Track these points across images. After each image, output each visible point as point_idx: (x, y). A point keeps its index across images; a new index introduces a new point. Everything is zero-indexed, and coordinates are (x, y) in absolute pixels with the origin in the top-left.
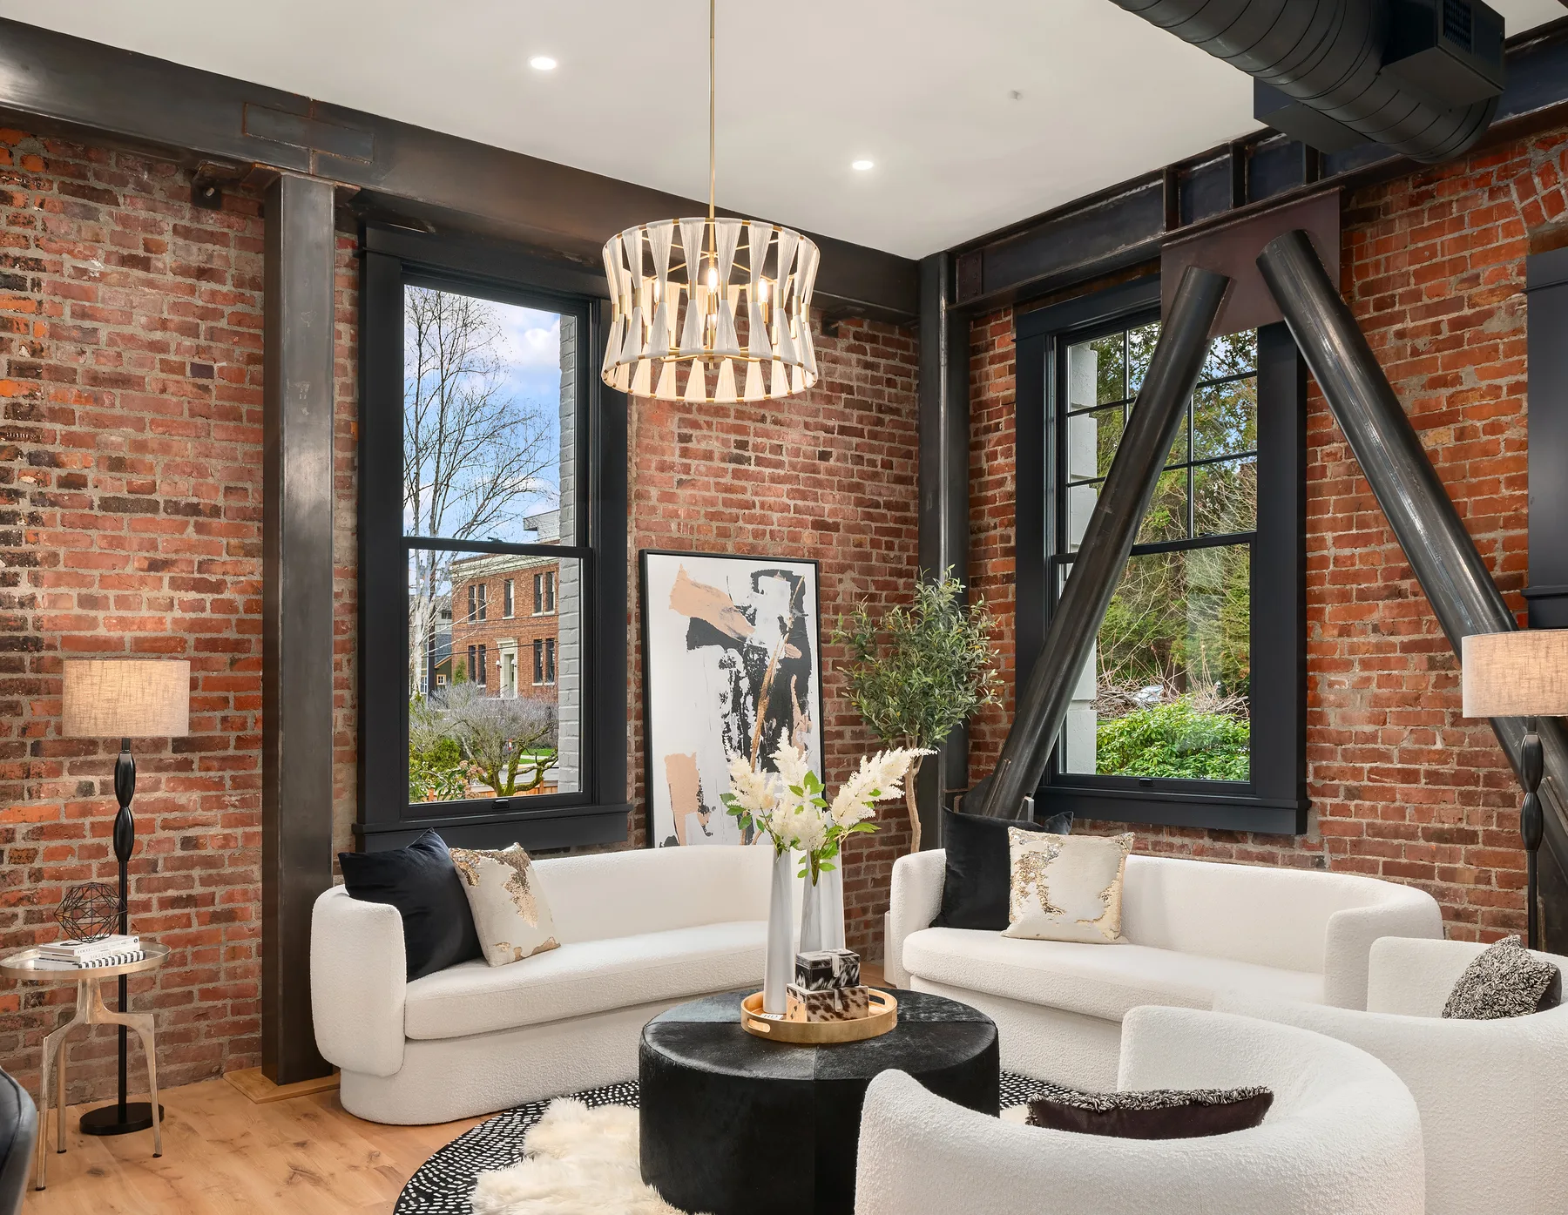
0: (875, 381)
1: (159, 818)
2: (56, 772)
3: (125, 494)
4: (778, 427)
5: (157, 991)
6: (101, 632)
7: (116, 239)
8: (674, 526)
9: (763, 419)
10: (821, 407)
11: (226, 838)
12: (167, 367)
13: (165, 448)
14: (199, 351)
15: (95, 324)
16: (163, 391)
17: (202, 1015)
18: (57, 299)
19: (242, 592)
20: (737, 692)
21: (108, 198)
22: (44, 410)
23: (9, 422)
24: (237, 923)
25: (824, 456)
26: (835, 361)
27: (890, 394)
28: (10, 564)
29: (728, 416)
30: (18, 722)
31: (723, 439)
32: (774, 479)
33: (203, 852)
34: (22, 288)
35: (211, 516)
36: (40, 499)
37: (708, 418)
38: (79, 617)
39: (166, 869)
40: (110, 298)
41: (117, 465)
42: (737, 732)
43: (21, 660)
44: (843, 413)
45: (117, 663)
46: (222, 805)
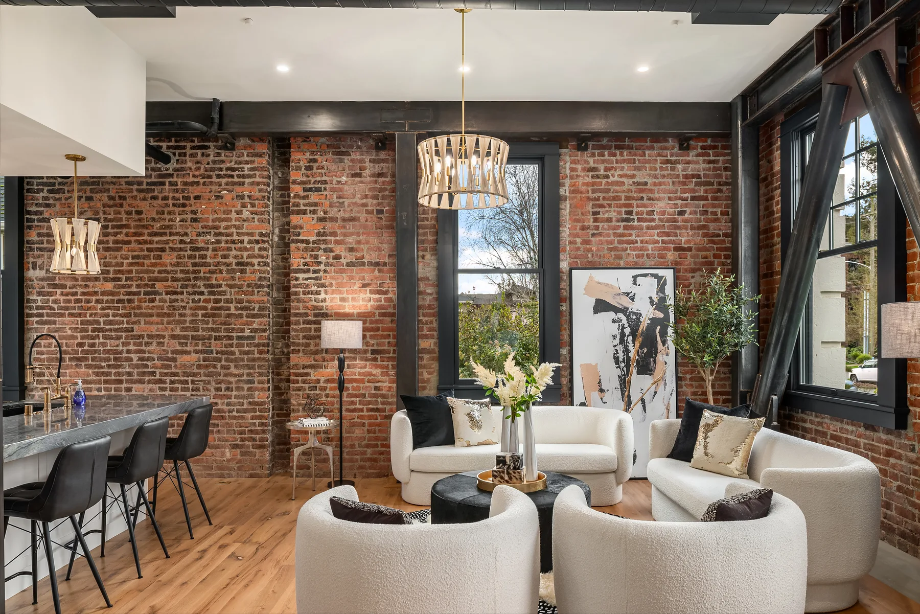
0: (715, 169)
1: (366, 378)
3: (354, 260)
4: (651, 202)
5: (366, 442)
6: (347, 310)
7: (351, 168)
8: (589, 255)
9: (642, 198)
10: (679, 188)
11: (390, 387)
12: (368, 212)
13: (367, 242)
14: (379, 204)
15: (344, 200)
16: (366, 221)
17: (381, 453)
18: (332, 193)
19: (393, 294)
20: (623, 335)
21: (347, 154)
22: (328, 233)
23: (318, 238)
25: (681, 213)
26: (688, 163)
27: (726, 175)
28: (318, 287)
29: (621, 200)
31: (618, 211)
32: (648, 228)
33: (381, 392)
34: (321, 191)
35: (384, 266)
36: (327, 264)
37: (609, 202)
38: (340, 305)
39: (369, 397)
40: (348, 189)
41: (351, 250)
42: (622, 354)
44: (694, 189)
46: (388, 375)
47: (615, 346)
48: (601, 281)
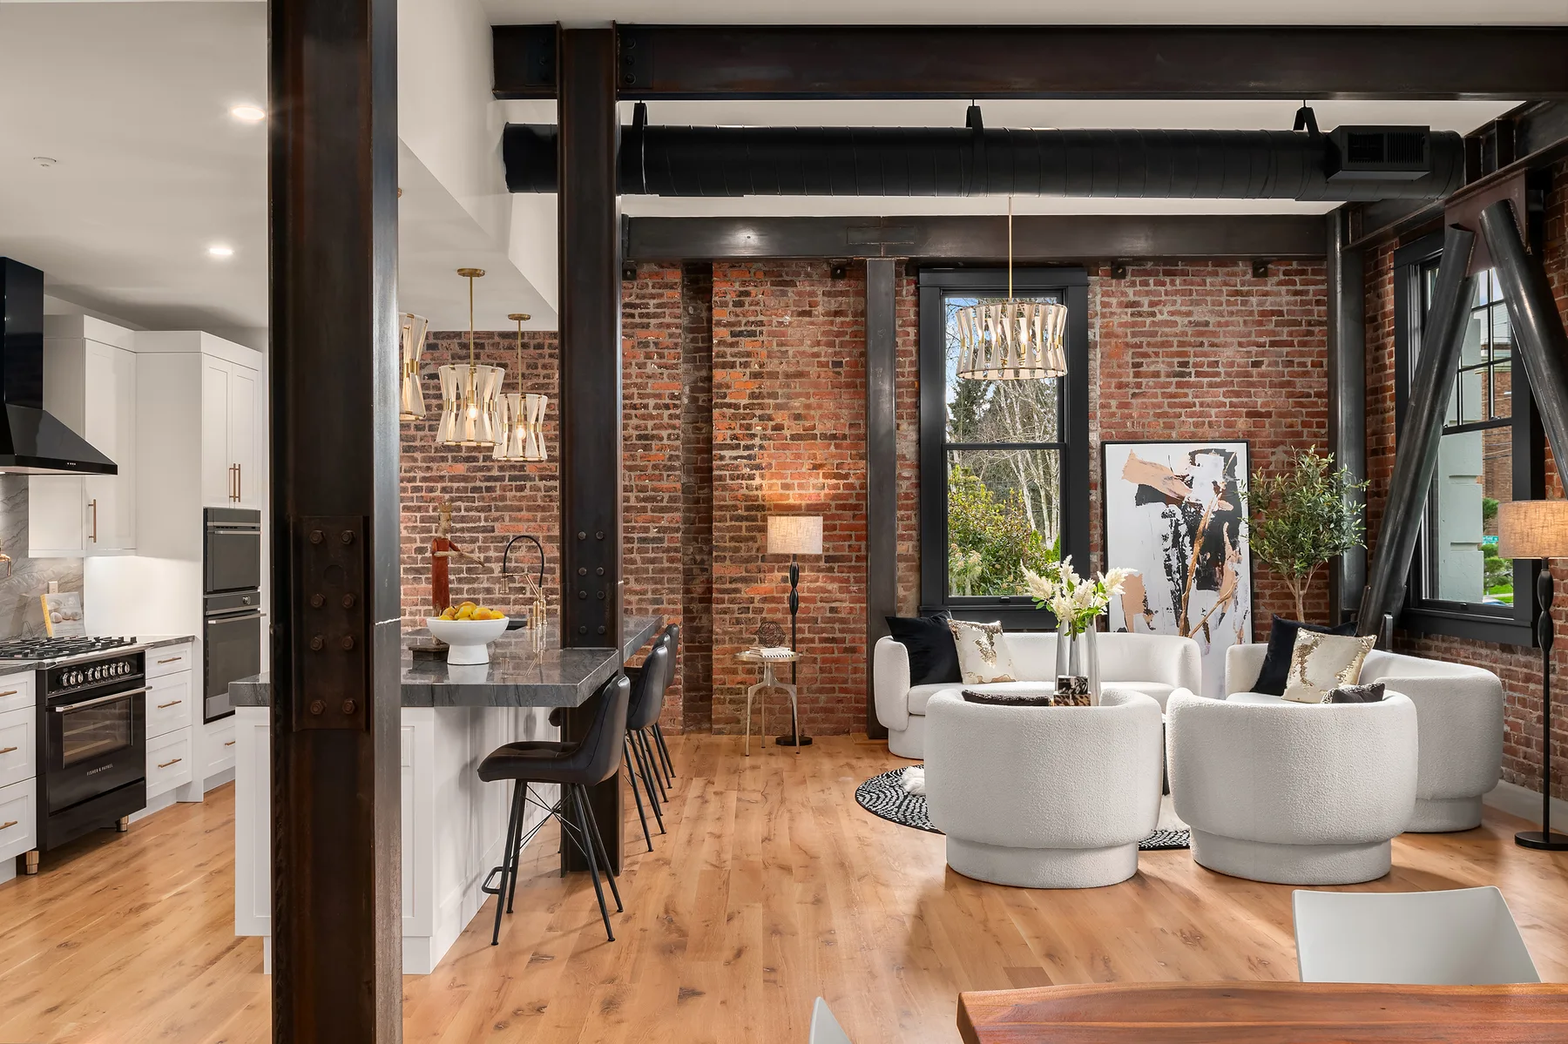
0: (1303, 303)
1: (819, 596)
2: (771, 570)
3: (801, 432)
4: (1215, 349)
5: (818, 685)
6: (791, 501)
7: (796, 304)
8: (1128, 424)
9: (1202, 344)
10: (1253, 329)
11: (851, 608)
12: (821, 365)
13: (820, 407)
14: (836, 354)
15: (788, 348)
16: (818, 377)
17: (840, 701)
18: (770, 338)
19: (858, 478)
20: (1176, 534)
21: (792, 284)
22: (765, 394)
23: (751, 401)
24: (857, 655)
25: (1256, 364)
26: (1266, 294)
27: (1319, 311)
28: (751, 470)
29: (1172, 346)
30: (756, 545)
31: (1168, 362)
32: (1211, 385)
33: (840, 615)
34: (755, 336)
35: (843, 439)
36: (764, 437)
37: (1156, 350)
38: (781, 494)
39: (822, 622)
40: (793, 334)
41: (798, 417)
42: (1176, 561)
43: (757, 516)
44: (1274, 331)
46: (850, 592)
47: (1167, 550)
48: (1145, 460)
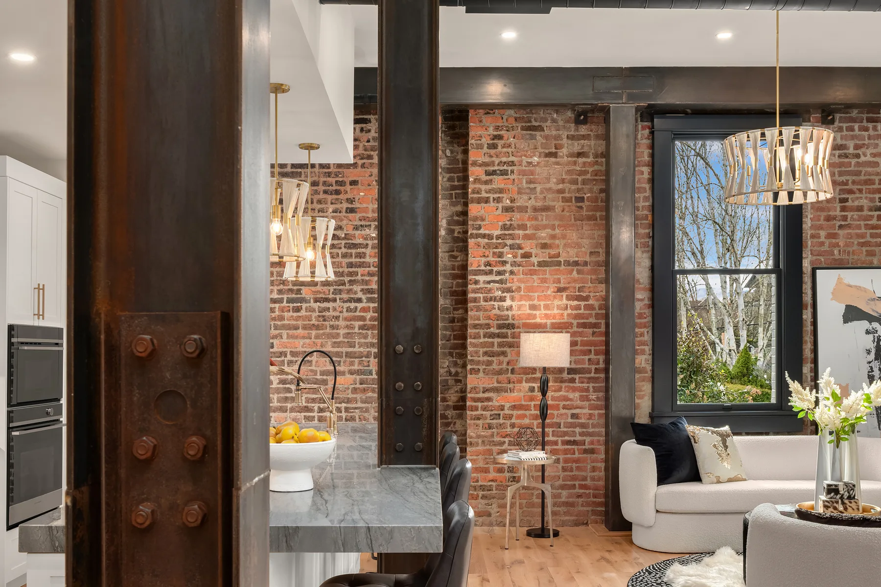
1: (562, 404)
2: (520, 382)
3: (547, 259)
5: (560, 482)
6: (538, 320)
7: (544, 146)
8: (836, 252)
11: (590, 415)
12: (565, 200)
13: (564, 237)
14: (578, 190)
15: (535, 185)
16: (563, 211)
17: (579, 496)
18: (521, 177)
19: (598, 300)
20: (878, 349)
21: (540, 129)
22: (515, 225)
23: (503, 232)
24: (595, 455)
28: (503, 292)
29: (874, 184)
30: (506, 360)
31: (870, 198)
33: (580, 421)
34: (507, 175)
35: (584, 266)
36: (514, 264)
37: (859, 187)
38: (529, 314)
39: (565, 427)
40: (541, 172)
41: (544, 246)
42: (878, 372)
43: (507, 333)
45: (539, 334)
46: (588, 400)
47: (870, 362)
48: (852, 283)
